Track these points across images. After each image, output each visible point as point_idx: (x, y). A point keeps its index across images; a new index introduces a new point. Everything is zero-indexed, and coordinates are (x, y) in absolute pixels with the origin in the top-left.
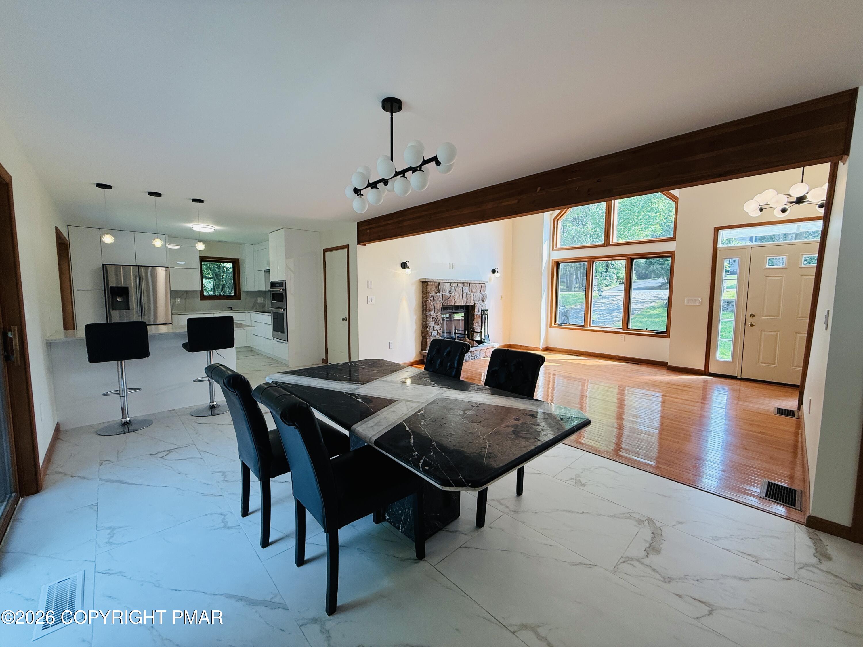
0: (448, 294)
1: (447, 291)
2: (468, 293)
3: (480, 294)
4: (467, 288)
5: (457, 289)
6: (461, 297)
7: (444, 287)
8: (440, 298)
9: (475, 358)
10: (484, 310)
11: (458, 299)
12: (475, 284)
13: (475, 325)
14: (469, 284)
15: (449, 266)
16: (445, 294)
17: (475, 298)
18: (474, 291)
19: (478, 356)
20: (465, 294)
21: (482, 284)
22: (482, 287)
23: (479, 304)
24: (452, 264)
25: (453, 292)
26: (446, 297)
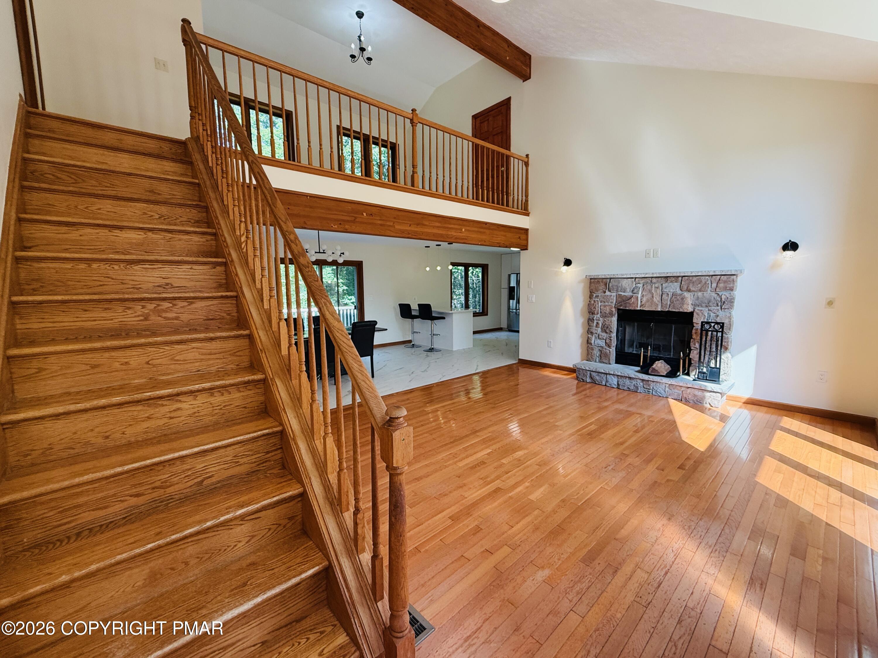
0: (628, 294)
1: (628, 290)
2: (679, 292)
3: (714, 294)
4: (677, 285)
5: (647, 286)
6: (657, 299)
7: (620, 285)
8: (612, 299)
9: (654, 392)
10: (708, 323)
11: (648, 301)
12: (697, 277)
13: (693, 345)
14: (680, 278)
15: (647, 254)
16: (623, 294)
17: (697, 302)
18: (692, 289)
19: (663, 392)
20: (668, 294)
21: (722, 277)
22: (720, 282)
23: (710, 312)
24: (652, 251)
25: (639, 290)
26: (624, 299)
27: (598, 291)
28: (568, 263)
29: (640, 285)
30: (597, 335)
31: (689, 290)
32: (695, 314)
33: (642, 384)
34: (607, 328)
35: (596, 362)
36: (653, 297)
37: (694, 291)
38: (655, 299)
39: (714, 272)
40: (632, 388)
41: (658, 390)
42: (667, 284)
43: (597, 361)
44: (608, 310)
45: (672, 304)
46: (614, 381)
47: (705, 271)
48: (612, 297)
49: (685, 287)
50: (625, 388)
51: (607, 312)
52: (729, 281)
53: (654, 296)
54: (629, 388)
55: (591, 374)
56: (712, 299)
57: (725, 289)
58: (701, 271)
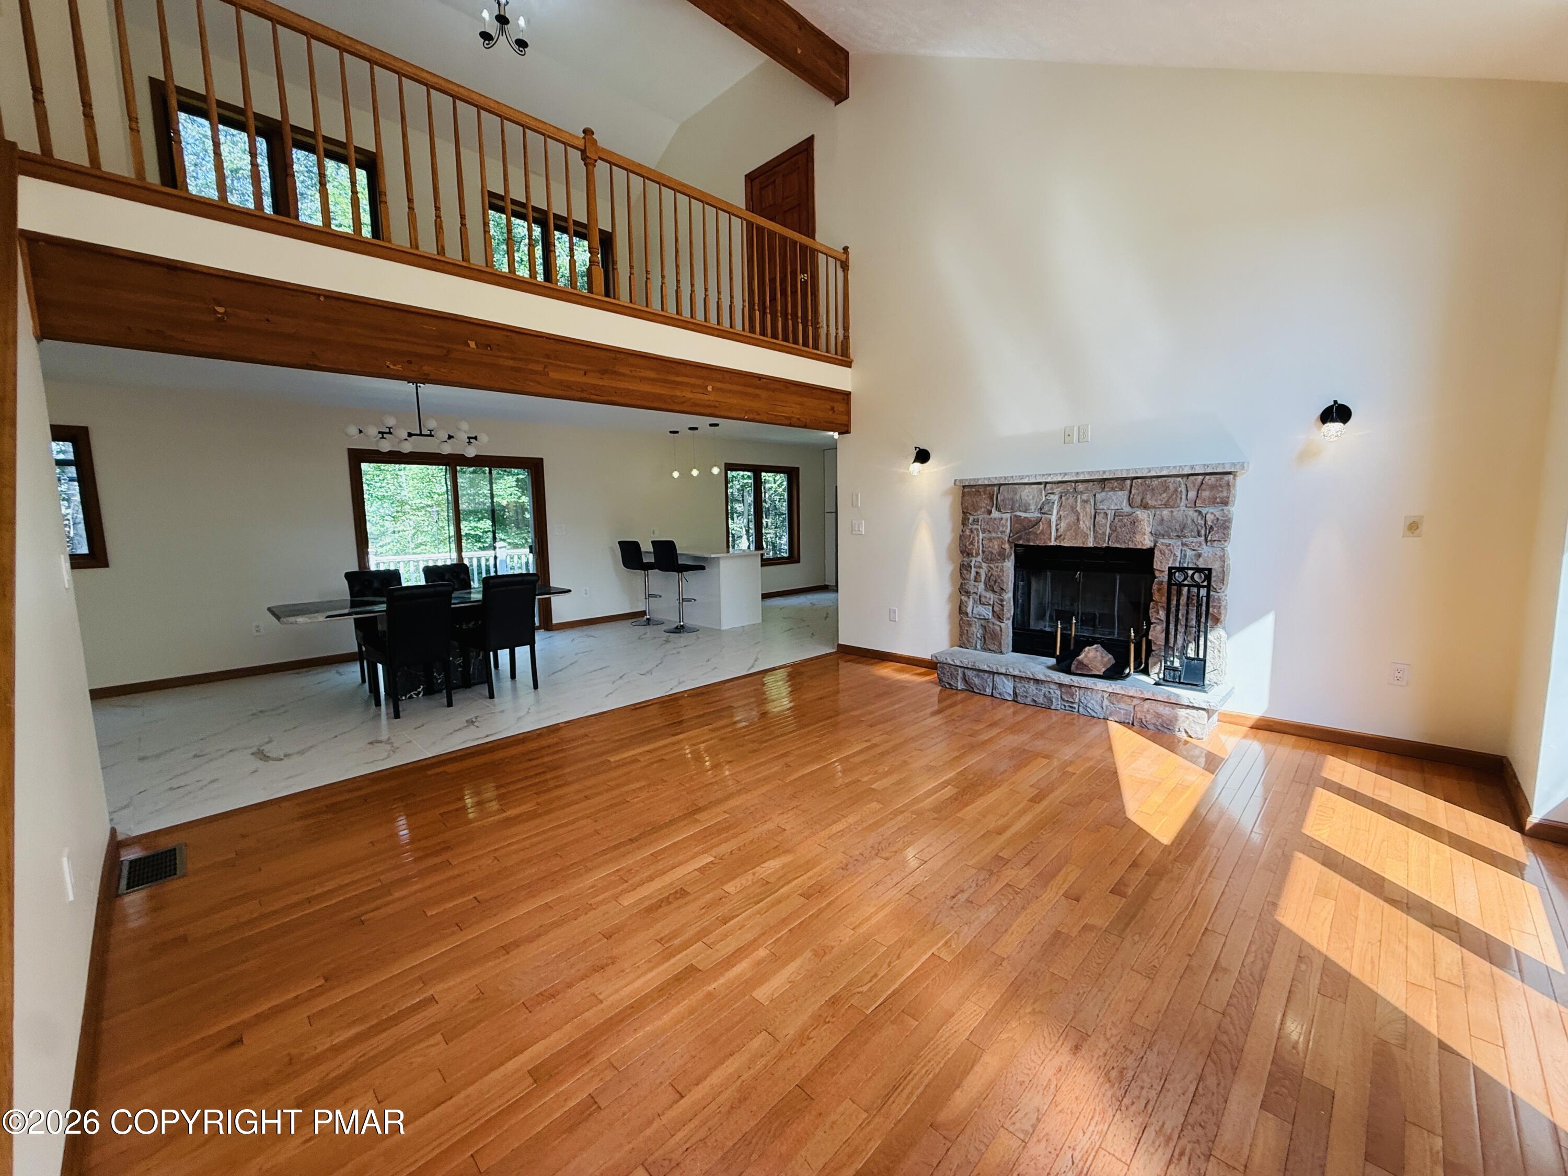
0: (1033, 515)
1: (1033, 507)
2: (1127, 509)
3: (1191, 513)
4: (1122, 495)
5: (1067, 499)
6: (1085, 524)
7: (1018, 497)
8: (1003, 526)
9: (1081, 709)
10: (1181, 569)
11: (1069, 528)
12: (1160, 480)
13: (1155, 615)
14: (1128, 482)
15: (1067, 435)
16: (1023, 515)
17: (1159, 528)
18: (1151, 503)
19: (1098, 708)
20: (1106, 514)
21: (1208, 477)
22: (1204, 487)
23: (1185, 548)
24: (1076, 429)
25: (1052, 508)
26: (1025, 524)
27: (976, 511)
28: (922, 456)
29: (1055, 498)
30: (977, 597)
31: (1145, 506)
32: (1157, 552)
33: (1058, 692)
34: (995, 582)
35: (976, 649)
36: (1078, 520)
37: (1154, 507)
38: (1082, 524)
39: (1192, 467)
40: (1041, 700)
41: (1089, 705)
42: (1103, 494)
43: (978, 647)
44: (996, 547)
45: (1114, 534)
46: (1007, 687)
47: (1175, 467)
48: (1003, 522)
49: (1138, 499)
50: (1029, 701)
51: (995, 552)
52: (1221, 486)
53: (1081, 518)
54: (1034, 701)
55: (964, 674)
56: (1189, 521)
57: (1213, 502)
58: (1168, 468)
